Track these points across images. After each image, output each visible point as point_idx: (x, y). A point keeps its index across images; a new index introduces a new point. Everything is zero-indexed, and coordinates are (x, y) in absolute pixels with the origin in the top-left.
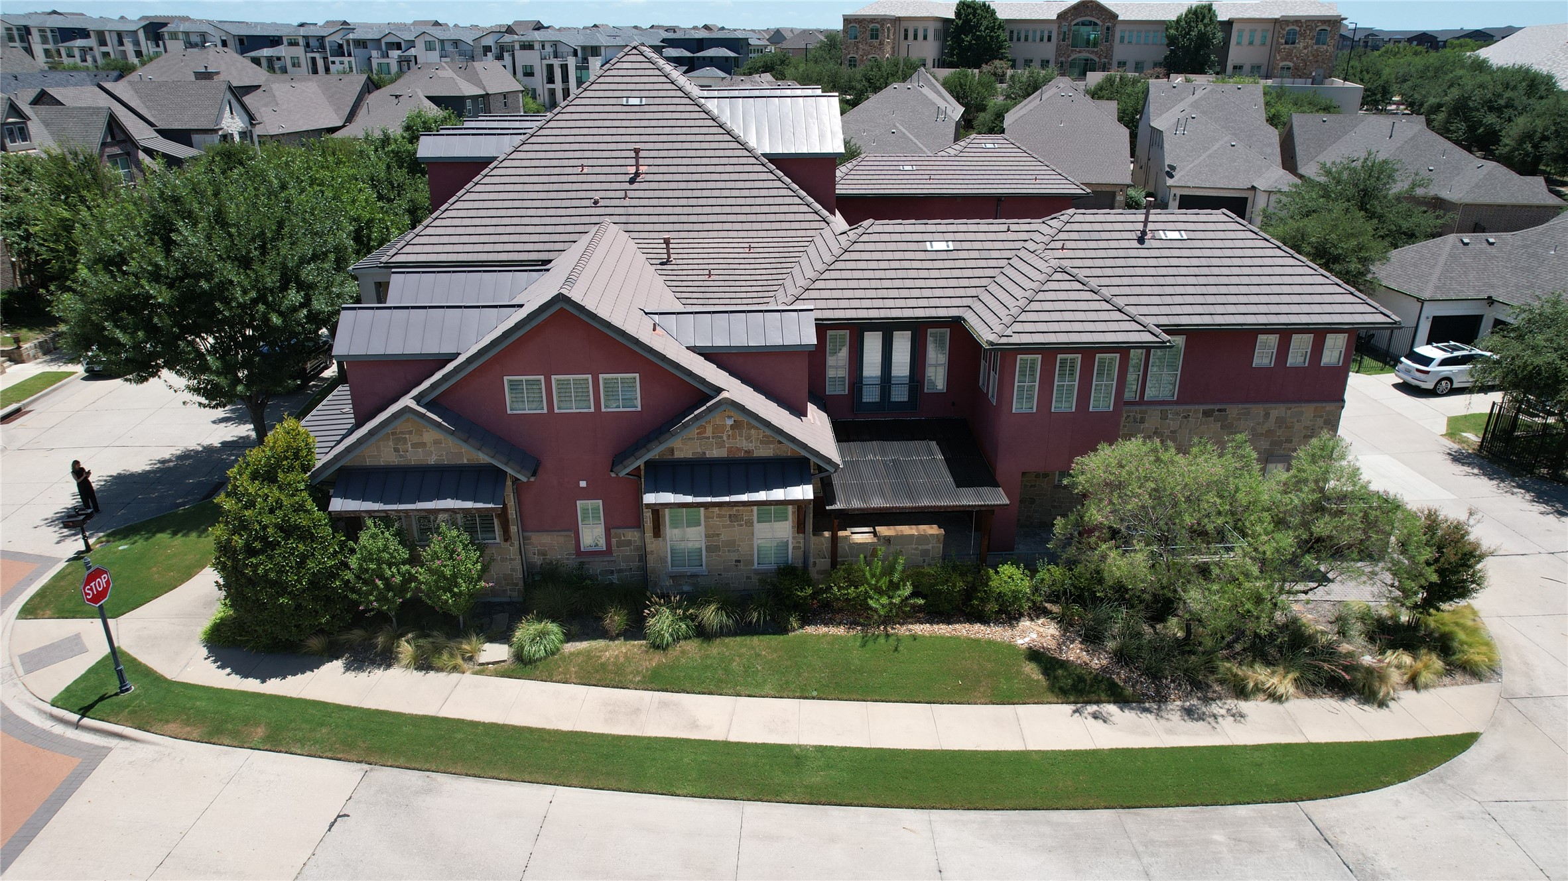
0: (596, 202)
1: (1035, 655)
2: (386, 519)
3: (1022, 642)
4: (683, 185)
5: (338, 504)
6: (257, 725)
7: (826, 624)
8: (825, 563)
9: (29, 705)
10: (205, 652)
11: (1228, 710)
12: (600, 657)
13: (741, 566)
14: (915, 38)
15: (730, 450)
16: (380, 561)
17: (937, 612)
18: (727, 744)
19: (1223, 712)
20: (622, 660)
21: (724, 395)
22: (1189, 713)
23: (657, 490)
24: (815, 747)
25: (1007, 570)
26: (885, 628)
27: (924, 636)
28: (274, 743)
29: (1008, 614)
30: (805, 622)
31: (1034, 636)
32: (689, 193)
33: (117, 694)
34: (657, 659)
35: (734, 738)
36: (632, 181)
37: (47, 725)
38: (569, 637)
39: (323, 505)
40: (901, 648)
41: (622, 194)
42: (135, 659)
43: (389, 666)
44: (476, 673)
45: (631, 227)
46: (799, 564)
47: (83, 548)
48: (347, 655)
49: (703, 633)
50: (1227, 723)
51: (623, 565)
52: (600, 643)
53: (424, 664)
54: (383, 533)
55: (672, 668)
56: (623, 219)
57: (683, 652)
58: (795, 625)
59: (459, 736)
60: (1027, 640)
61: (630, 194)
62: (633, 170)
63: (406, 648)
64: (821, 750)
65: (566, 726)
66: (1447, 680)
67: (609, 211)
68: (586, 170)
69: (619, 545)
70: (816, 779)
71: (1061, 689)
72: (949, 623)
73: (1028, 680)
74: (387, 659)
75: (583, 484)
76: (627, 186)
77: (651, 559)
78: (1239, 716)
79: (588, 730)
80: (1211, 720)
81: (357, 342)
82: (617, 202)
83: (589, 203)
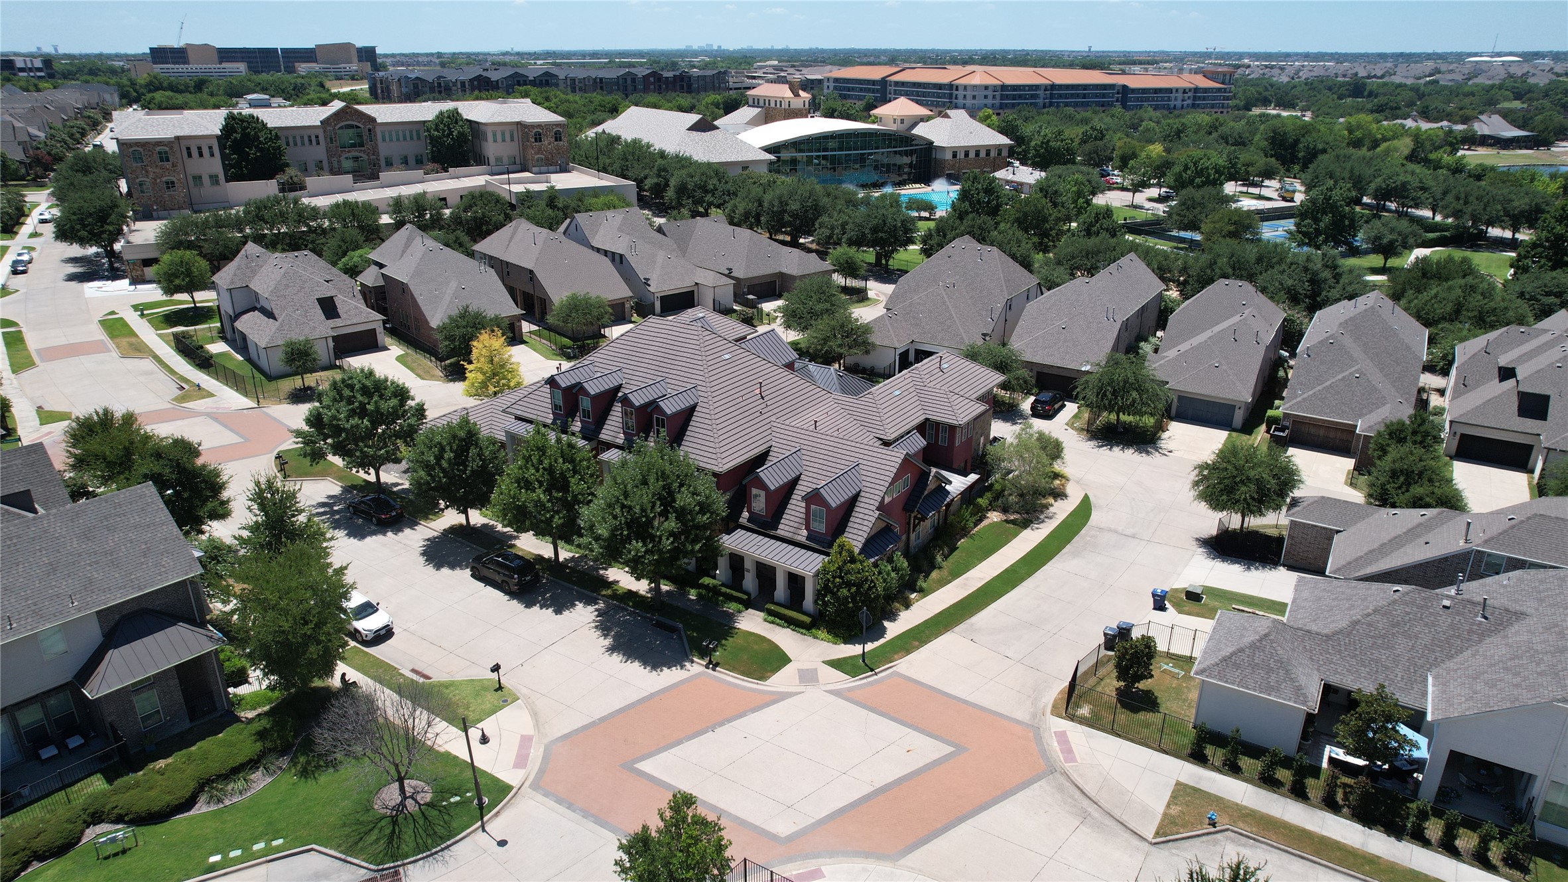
1: (1005, 521)
3: (996, 520)
6: (911, 642)
9: (847, 683)
13: (927, 533)
14: (201, 155)
28: (924, 642)
31: (995, 517)
33: (865, 662)
35: (993, 576)
40: (981, 536)
42: (838, 658)
43: (897, 615)
45: (781, 419)
55: (951, 571)
57: (947, 566)
58: (956, 543)
64: (1012, 566)
65: (963, 596)
68: (743, 399)
74: (894, 613)
79: (968, 594)
81: (835, 499)
82: (766, 410)
83: (758, 414)
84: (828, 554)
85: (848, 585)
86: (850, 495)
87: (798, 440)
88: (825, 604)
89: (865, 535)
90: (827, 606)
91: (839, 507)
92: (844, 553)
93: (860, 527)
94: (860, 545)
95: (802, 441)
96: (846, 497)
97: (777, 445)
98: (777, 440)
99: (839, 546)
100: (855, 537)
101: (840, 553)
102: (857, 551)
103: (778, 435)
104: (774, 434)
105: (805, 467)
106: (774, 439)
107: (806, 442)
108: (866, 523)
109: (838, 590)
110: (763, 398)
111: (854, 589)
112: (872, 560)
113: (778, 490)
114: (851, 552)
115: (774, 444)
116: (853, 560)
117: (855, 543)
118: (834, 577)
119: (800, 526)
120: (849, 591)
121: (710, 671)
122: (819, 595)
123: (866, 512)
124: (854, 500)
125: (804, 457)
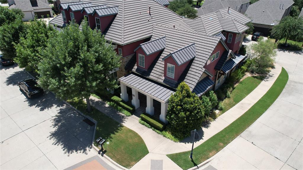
1: (253, 77)
4: (158, 14)
7: (235, 84)
20: (229, 102)
22: (270, 76)
26: (239, 81)
31: (249, 75)
32: (160, 16)
33: (192, 159)
41: (151, 18)
43: (209, 123)
44: (219, 116)
50: (273, 75)
53: (215, 119)
55: (235, 99)
56: (155, 23)
57: (232, 96)
62: (148, 12)
63: (209, 118)
67: (152, 22)
68: (141, 14)
73: (257, 80)
81: (181, 60)
82: (151, 20)
83: (147, 21)
84: (175, 91)
85: (185, 110)
86: (189, 59)
87: (165, 33)
88: (171, 119)
89: (197, 81)
90: (172, 120)
91: (183, 65)
92: (184, 92)
93: (194, 77)
94: (193, 87)
95: (166, 33)
96: (187, 60)
97: (155, 35)
98: (155, 33)
99: (181, 87)
100: (191, 82)
101: (182, 92)
102: (191, 90)
103: (156, 31)
104: (154, 30)
105: (167, 45)
106: (154, 32)
107: (168, 34)
108: (197, 74)
109: (179, 113)
110: (150, 15)
111: (188, 113)
112: (199, 95)
113: (151, 55)
114: (188, 91)
115: (153, 35)
116: (189, 96)
117: (190, 85)
118: (177, 105)
119: (162, 74)
120: (185, 114)
121: (100, 156)
122: (168, 114)
123: (198, 68)
124: (191, 61)
125: (167, 40)
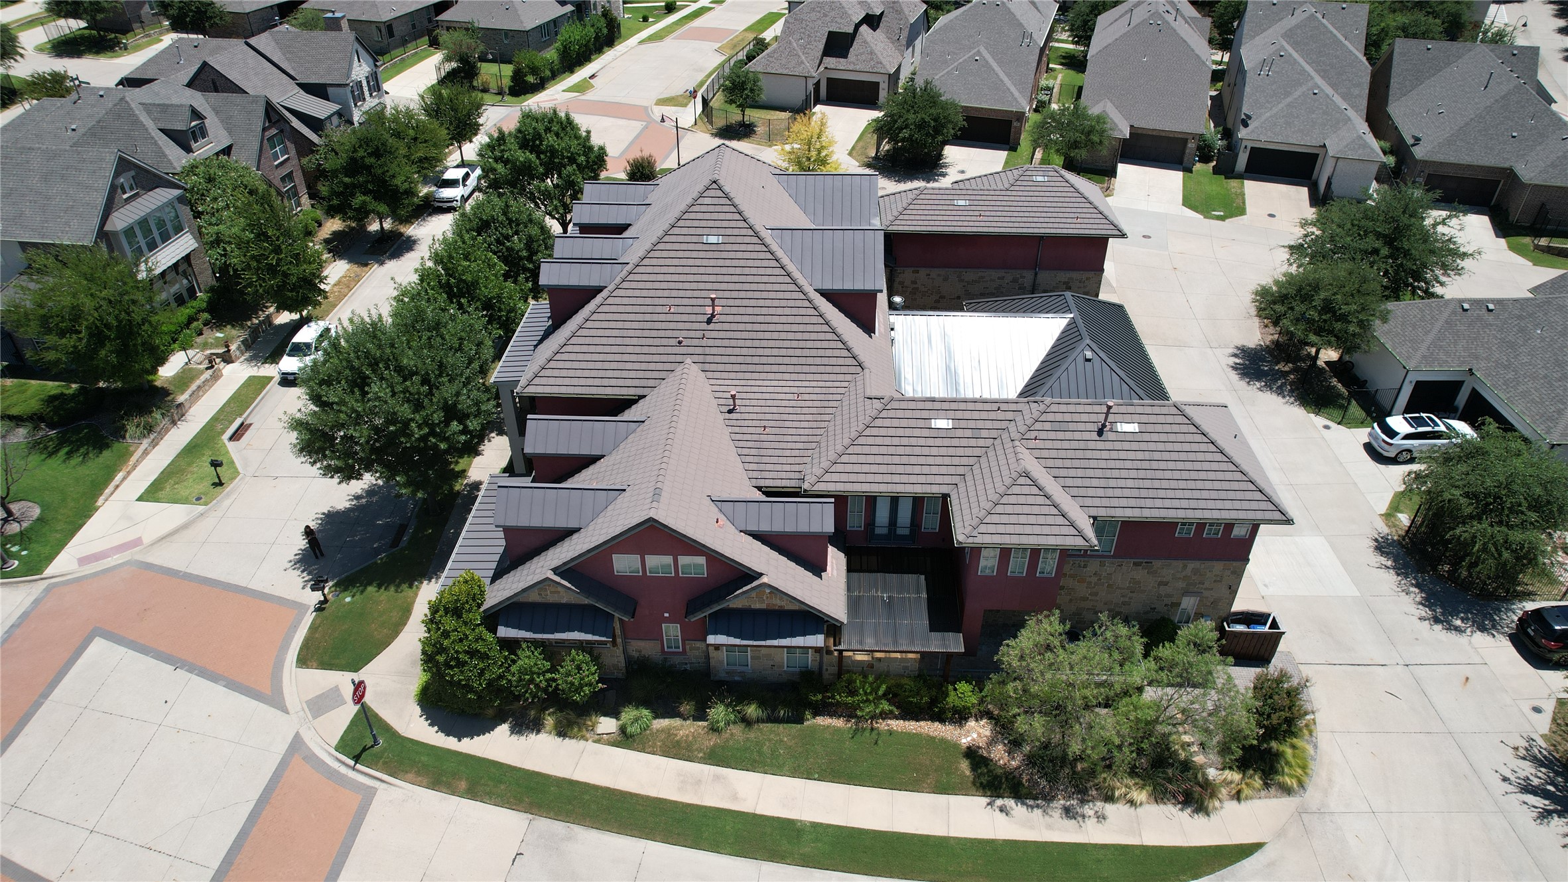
0: (680, 342)
1: (972, 753)
2: (536, 643)
3: (965, 741)
4: (749, 327)
5: (503, 632)
6: (460, 779)
7: (831, 716)
8: (834, 670)
9: (322, 748)
10: (418, 710)
11: (1097, 812)
12: (676, 735)
13: (775, 668)
15: (768, 605)
16: (533, 673)
17: (910, 712)
18: (755, 815)
19: (1091, 813)
20: (691, 738)
21: (764, 579)
22: (1068, 812)
23: (715, 633)
24: (811, 822)
25: (963, 687)
26: (872, 723)
27: (897, 731)
28: (473, 793)
29: (960, 717)
30: (815, 715)
31: (975, 736)
32: (753, 335)
33: (372, 746)
34: (714, 740)
35: (758, 812)
36: (709, 321)
37: (336, 765)
38: (656, 717)
39: (494, 631)
40: (879, 742)
41: (699, 334)
42: (377, 715)
43: (538, 732)
44: (594, 742)
45: (707, 367)
46: (816, 668)
47: (322, 598)
48: (511, 719)
49: (747, 722)
50: (1091, 823)
51: (694, 660)
52: (676, 722)
53: (562, 733)
54: (533, 653)
55: (723, 748)
56: (701, 358)
57: (732, 734)
58: (809, 717)
59: (587, 797)
60: (969, 739)
61: (708, 334)
62: (709, 310)
63: (549, 721)
64: (815, 826)
65: (653, 793)
66: (1263, 793)
67: (691, 350)
68: (672, 310)
69: (691, 649)
70: (807, 850)
71: (981, 784)
72: (917, 720)
73: (963, 776)
74: (536, 726)
75: (666, 615)
76: (704, 326)
77: (712, 663)
78: (1101, 817)
79: (668, 798)
80: (1080, 819)
82: (696, 342)
83: (673, 342)
115: (650, 395)
